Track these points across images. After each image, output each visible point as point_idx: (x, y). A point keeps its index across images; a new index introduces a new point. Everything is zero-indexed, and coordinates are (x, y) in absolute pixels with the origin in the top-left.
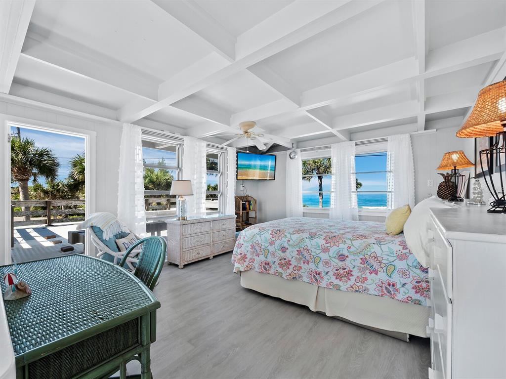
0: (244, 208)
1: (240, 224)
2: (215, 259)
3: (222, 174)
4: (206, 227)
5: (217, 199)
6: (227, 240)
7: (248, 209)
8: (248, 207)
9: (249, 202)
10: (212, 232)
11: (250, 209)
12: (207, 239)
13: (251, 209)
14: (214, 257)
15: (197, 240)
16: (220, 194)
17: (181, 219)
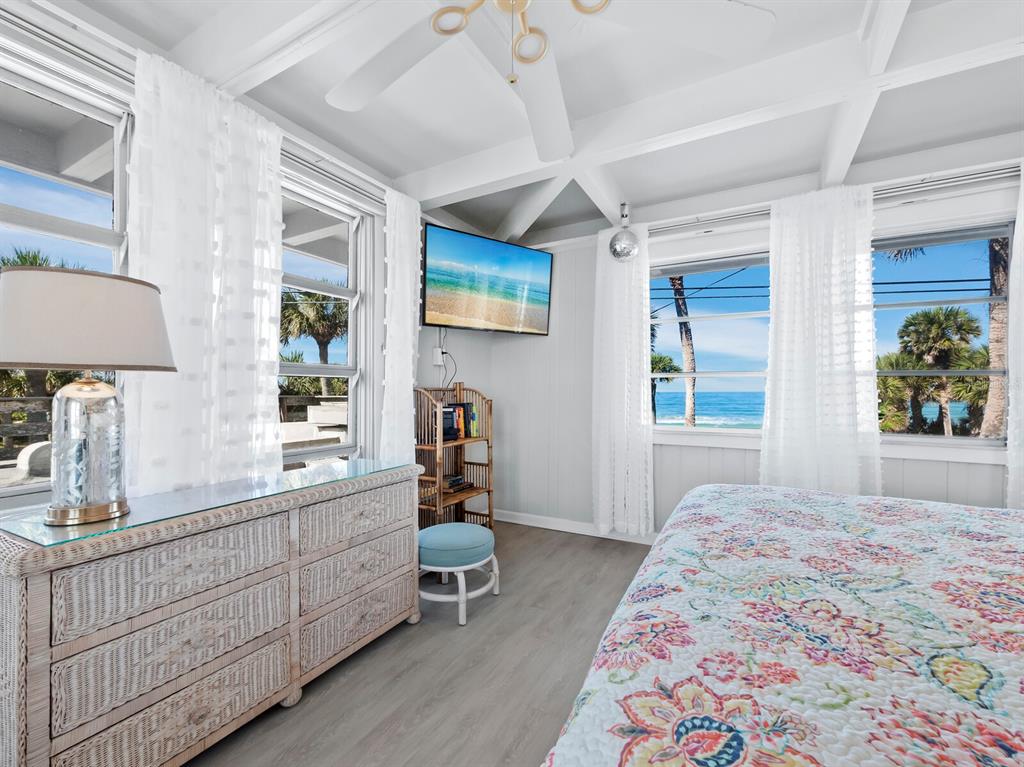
0: (450, 433)
1: (433, 490)
2: (313, 700)
3: (363, 299)
4: (261, 547)
5: (346, 400)
6: (379, 582)
7: (462, 433)
8: (462, 426)
9: (467, 407)
10: (295, 563)
11: (468, 435)
12: (267, 609)
13: (474, 433)
14: (307, 689)
15: (187, 635)
16: (357, 376)
17: (74, 517)
